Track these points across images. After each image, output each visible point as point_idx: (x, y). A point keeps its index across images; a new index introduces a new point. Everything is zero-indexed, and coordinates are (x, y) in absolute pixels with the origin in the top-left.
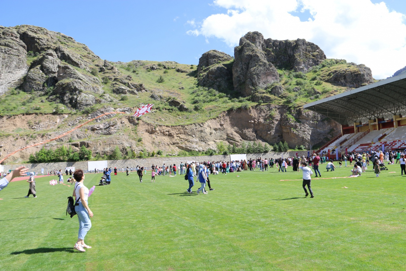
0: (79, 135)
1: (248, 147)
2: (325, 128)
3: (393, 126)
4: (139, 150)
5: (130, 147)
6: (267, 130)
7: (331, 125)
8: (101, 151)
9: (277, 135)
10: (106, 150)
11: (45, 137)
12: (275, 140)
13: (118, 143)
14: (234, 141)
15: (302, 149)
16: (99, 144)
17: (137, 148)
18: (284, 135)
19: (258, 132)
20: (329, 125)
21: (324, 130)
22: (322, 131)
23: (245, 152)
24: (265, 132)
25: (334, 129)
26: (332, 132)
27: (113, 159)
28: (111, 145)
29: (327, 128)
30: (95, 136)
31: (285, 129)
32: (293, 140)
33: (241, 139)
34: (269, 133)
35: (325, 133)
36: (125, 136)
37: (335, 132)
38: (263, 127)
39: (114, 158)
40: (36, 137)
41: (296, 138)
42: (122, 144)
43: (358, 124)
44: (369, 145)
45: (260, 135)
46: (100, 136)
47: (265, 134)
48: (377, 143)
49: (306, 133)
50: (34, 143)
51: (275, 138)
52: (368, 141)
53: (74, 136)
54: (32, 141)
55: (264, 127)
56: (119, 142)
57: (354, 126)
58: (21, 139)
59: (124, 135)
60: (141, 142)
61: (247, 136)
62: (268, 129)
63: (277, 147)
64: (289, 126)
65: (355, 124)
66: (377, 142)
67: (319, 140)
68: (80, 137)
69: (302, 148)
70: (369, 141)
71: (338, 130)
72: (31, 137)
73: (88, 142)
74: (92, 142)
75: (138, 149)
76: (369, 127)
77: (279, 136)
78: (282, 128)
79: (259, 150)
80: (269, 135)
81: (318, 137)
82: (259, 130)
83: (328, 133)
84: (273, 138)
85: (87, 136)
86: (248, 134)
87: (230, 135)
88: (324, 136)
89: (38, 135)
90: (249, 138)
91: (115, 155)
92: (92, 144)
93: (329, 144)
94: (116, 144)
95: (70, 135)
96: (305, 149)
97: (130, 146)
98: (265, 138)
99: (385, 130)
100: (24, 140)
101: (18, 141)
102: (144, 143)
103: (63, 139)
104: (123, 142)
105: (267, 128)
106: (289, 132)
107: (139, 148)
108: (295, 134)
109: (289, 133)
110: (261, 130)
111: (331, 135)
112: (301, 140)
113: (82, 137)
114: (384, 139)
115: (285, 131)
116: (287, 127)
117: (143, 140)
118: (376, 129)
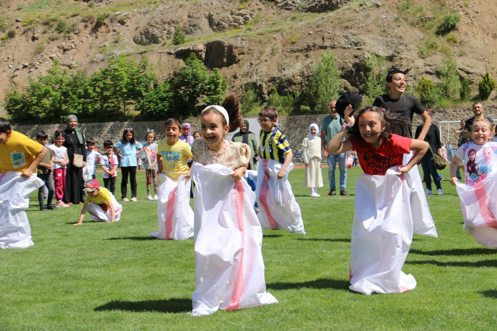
0: (216, 18)
4: (428, 69)
5: (390, 58)
8: (266, 79)
10: (286, 72)
11: (103, 29)
13: (343, 42)
16: (268, 50)
17: (420, 63)
27: (308, 108)
28: (310, 53)
30: (276, 18)
36: (381, 10)
39: (312, 106)
40: (73, 29)
42: (356, 45)
46: (294, 18)
50: (65, 50)
53: (197, 22)
54: (56, 43)
56: (346, 37)
58: (23, 37)
59: (378, 6)
60: (452, 34)
68: (218, 25)
72: (60, 29)
73: (233, 42)
74: (250, 41)
75: (426, 65)
85: (246, 19)
89: (84, 21)
91: (316, 95)
92: (245, 50)
94: (333, 47)
95: (185, 17)
97: (390, 53)
100: (34, 39)
101: (13, 42)
102: (466, 39)
103: (159, 35)
104: (365, 38)
107: (428, 61)
113: (226, 25)
117: (462, 26)
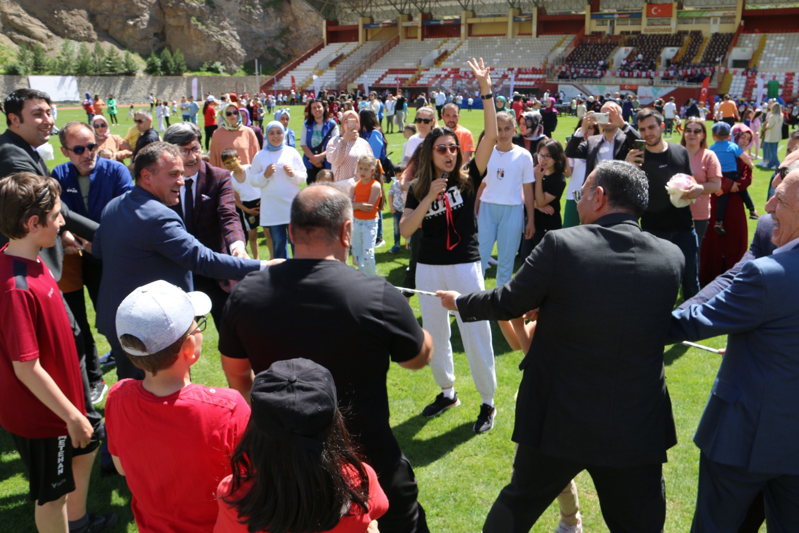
1: (79, 57)
2: (270, 26)
3: (458, 34)
6: (125, 14)
7: (284, 19)
9: (153, 30)
12: (145, 43)
14: (29, 36)
15: (218, 72)
18: (168, 33)
19: (99, 18)
20: (279, 19)
21: (268, 29)
22: (262, 31)
23: (72, 71)
24: (120, 20)
25: (291, 28)
26: (285, 36)
29: (273, 24)
31: (174, 17)
32: (195, 48)
33: (50, 34)
34: (131, 23)
35: (270, 37)
37: (293, 35)
38: (113, 6)
41: (203, 44)
43: (368, 21)
44: (414, 73)
45: (106, 27)
47: (119, 26)
48: (434, 69)
49: (226, 32)
51: (146, 38)
52: (407, 64)
55: (116, 6)
57: (357, 26)
61: (67, 27)
62: (127, 12)
63: (158, 62)
64: (185, 10)
65: (363, 21)
66: (433, 67)
67: (256, 51)
69: (220, 70)
70: (410, 64)
71: (299, 32)
76: (398, 32)
77: (155, 35)
78: (164, 13)
79: (112, 67)
80: (130, 30)
81: (253, 45)
82: (101, 14)
83: (276, 38)
84: (142, 40)
86: (70, 20)
87: (13, 17)
88: (265, 43)
90: (74, 32)
93: (298, 63)
96: (224, 71)
98: (118, 36)
99: (439, 42)
105: (124, 9)
106: (183, 26)
108: (201, 31)
109: (182, 28)
110: (106, 13)
111: (282, 42)
112: (215, 49)
114: (448, 61)
115: (172, 21)
116: (180, 13)
118: (416, 38)
